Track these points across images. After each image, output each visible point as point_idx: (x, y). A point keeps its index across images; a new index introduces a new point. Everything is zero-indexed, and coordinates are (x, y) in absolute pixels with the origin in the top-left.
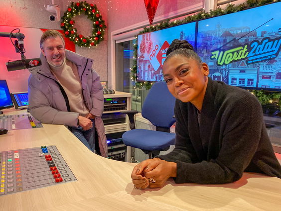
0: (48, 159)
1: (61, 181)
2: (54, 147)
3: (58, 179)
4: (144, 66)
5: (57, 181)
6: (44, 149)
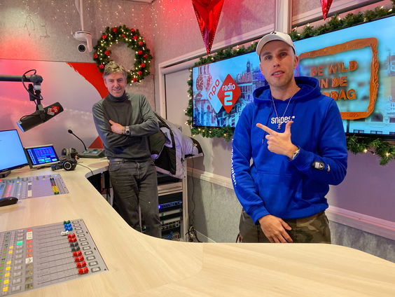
0: (72, 239)
3: (83, 269)
4: (202, 106)
6: (67, 225)
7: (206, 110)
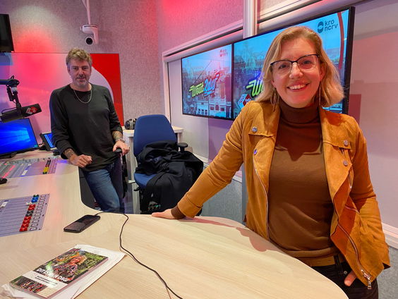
0: (31, 208)
1: (26, 230)
3: (24, 228)
5: (21, 231)
6: (35, 198)
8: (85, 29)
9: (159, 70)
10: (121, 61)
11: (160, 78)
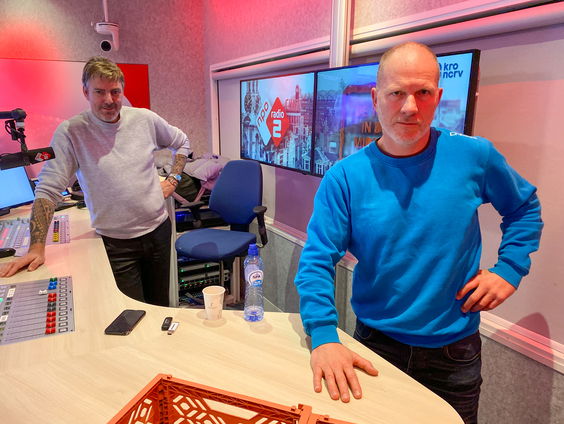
0: (52, 299)
1: (53, 332)
2: (68, 280)
3: (51, 330)
4: (251, 135)
5: (48, 333)
6: (53, 283)
7: (254, 139)
8: (98, 28)
9: (204, 90)
10: (150, 75)
11: (206, 102)
